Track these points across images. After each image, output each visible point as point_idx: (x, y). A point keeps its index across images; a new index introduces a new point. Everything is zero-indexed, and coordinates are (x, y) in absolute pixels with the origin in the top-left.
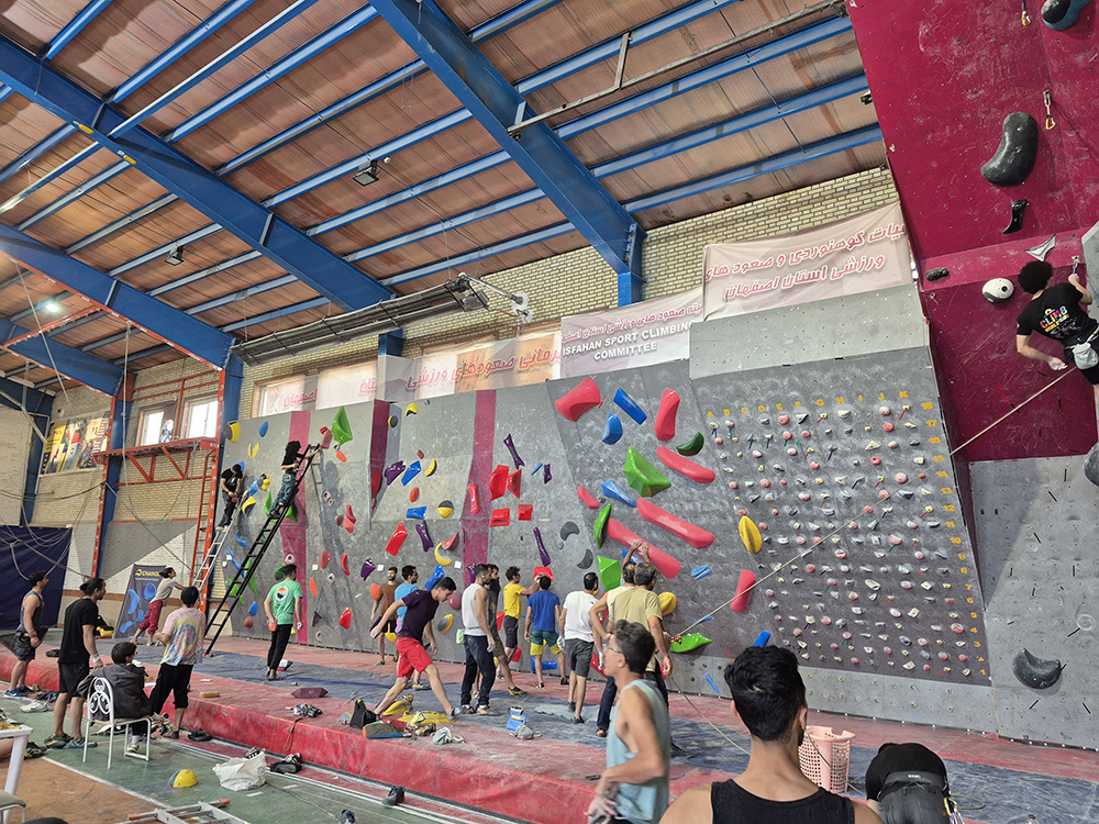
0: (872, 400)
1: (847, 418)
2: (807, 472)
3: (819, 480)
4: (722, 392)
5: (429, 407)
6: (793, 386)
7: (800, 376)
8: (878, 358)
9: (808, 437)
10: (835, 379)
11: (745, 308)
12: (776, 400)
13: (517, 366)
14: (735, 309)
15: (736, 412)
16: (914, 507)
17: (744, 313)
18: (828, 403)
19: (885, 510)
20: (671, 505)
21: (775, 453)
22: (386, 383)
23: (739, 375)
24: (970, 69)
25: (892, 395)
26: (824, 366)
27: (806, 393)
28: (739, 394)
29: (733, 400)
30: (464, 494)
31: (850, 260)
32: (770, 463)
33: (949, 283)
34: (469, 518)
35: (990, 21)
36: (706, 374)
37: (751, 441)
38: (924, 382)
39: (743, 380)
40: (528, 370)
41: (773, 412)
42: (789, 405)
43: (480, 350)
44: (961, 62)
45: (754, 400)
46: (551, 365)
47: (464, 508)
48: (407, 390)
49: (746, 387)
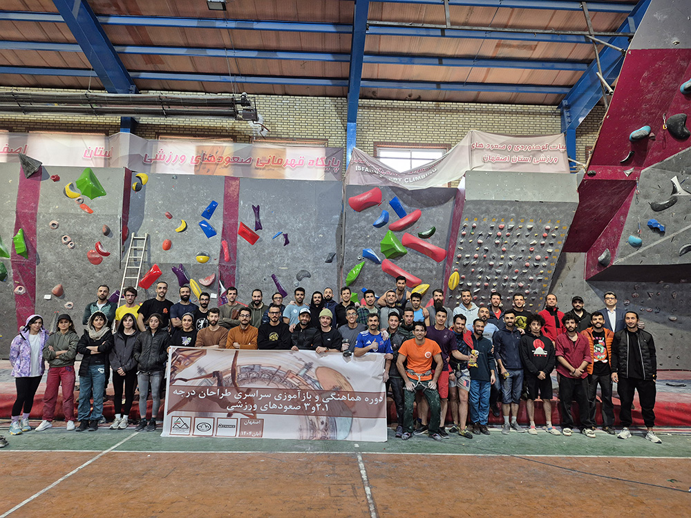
0: (544, 223)
1: (530, 230)
2: (498, 252)
3: (502, 256)
4: (479, 209)
5: (176, 181)
6: (514, 211)
7: (520, 207)
8: (557, 204)
9: (508, 236)
10: (535, 210)
11: (493, 168)
12: (503, 217)
13: (254, 164)
14: (488, 168)
15: (480, 220)
16: (536, 271)
17: (492, 170)
18: (526, 221)
19: (524, 271)
20: (403, 264)
21: (489, 242)
22: (130, 156)
23: (492, 202)
24: (649, 96)
25: (553, 222)
26: (533, 204)
27: (518, 215)
28: (487, 212)
29: (482, 214)
30: (219, 248)
31: (542, 156)
32: (483, 246)
33: (594, 178)
34: (223, 264)
35: (666, 81)
36: (475, 199)
37: (481, 235)
38: (569, 217)
39: (493, 204)
40: (264, 169)
41: (499, 222)
42: (507, 220)
43: (220, 147)
44: (649, 92)
45: (493, 215)
46: (284, 169)
47: (220, 258)
48: (144, 164)
49: (492, 208)
